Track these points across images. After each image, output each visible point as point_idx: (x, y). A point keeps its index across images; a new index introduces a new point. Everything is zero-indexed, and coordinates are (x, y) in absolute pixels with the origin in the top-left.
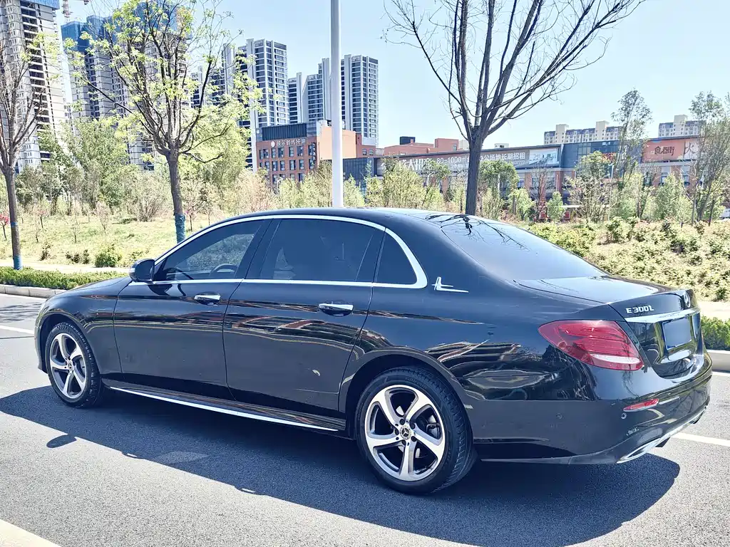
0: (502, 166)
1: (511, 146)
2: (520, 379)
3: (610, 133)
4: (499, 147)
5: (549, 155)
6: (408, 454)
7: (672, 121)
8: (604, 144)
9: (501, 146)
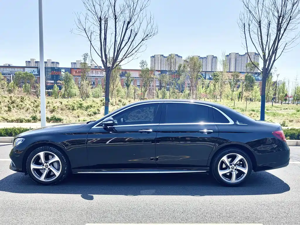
0: (28, 74)
1: (13, 65)
2: (269, 147)
3: (53, 64)
4: (8, 65)
5: (34, 71)
6: (234, 174)
7: (76, 62)
8: (56, 68)
9: (9, 65)
